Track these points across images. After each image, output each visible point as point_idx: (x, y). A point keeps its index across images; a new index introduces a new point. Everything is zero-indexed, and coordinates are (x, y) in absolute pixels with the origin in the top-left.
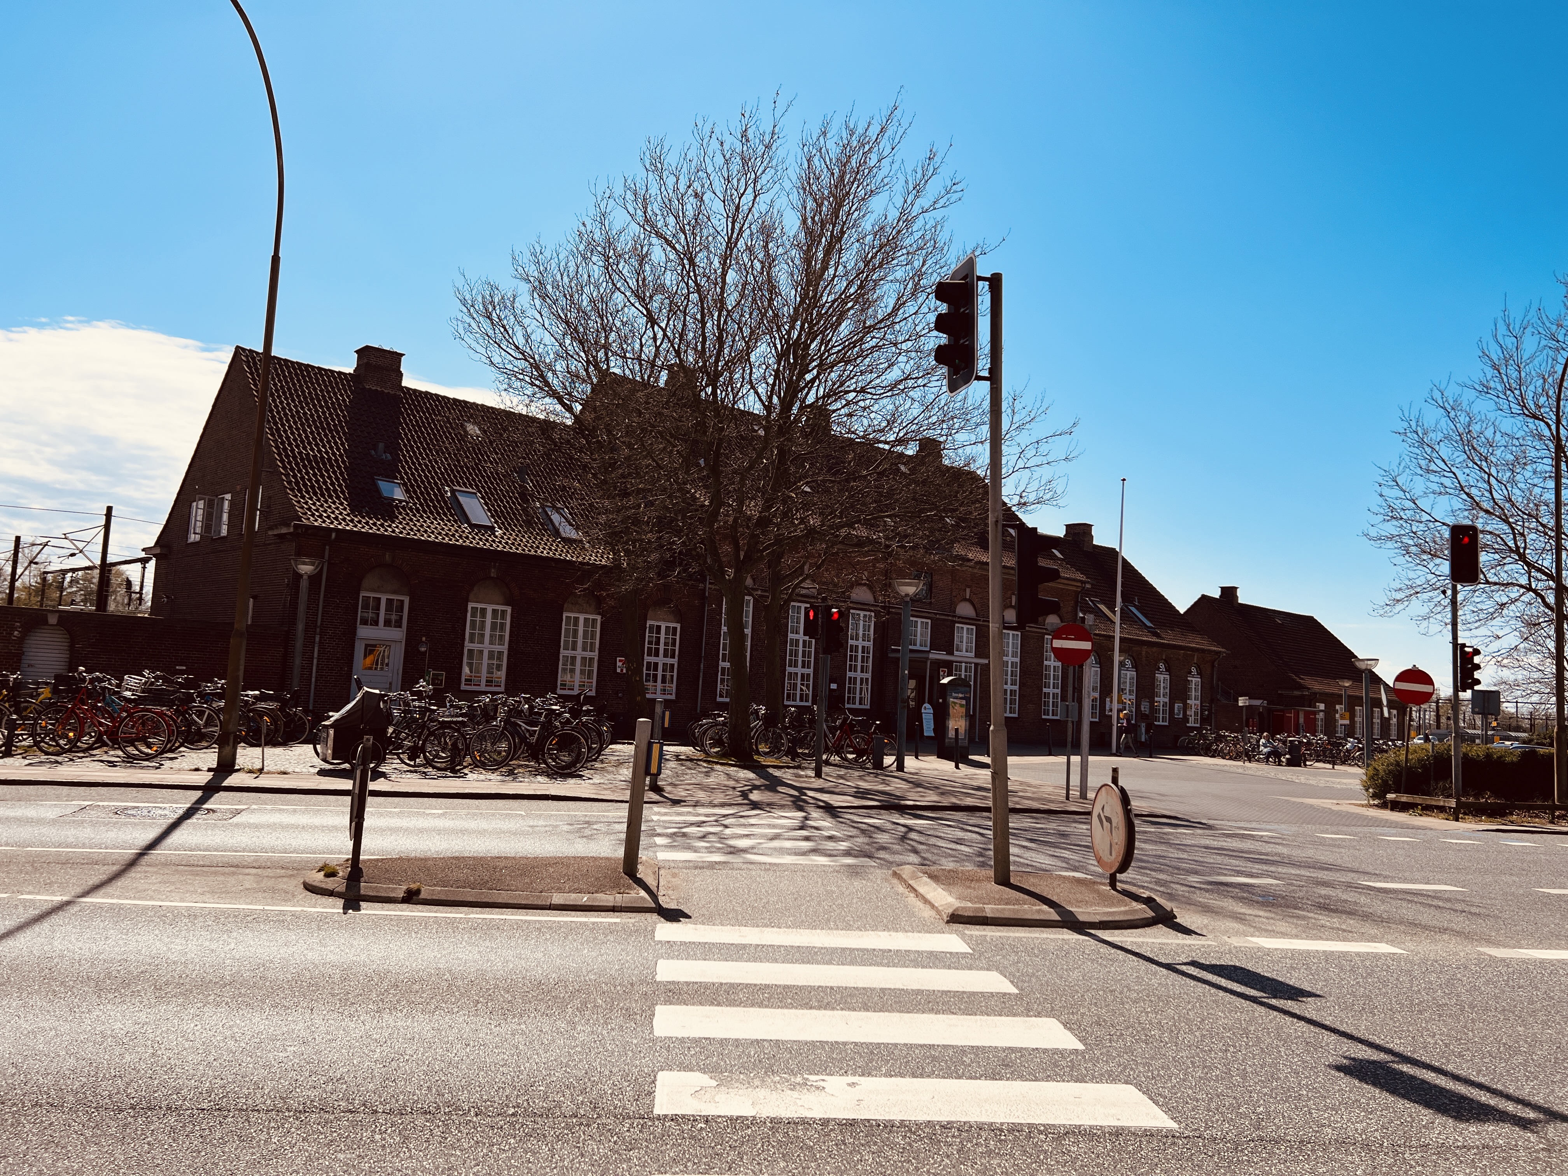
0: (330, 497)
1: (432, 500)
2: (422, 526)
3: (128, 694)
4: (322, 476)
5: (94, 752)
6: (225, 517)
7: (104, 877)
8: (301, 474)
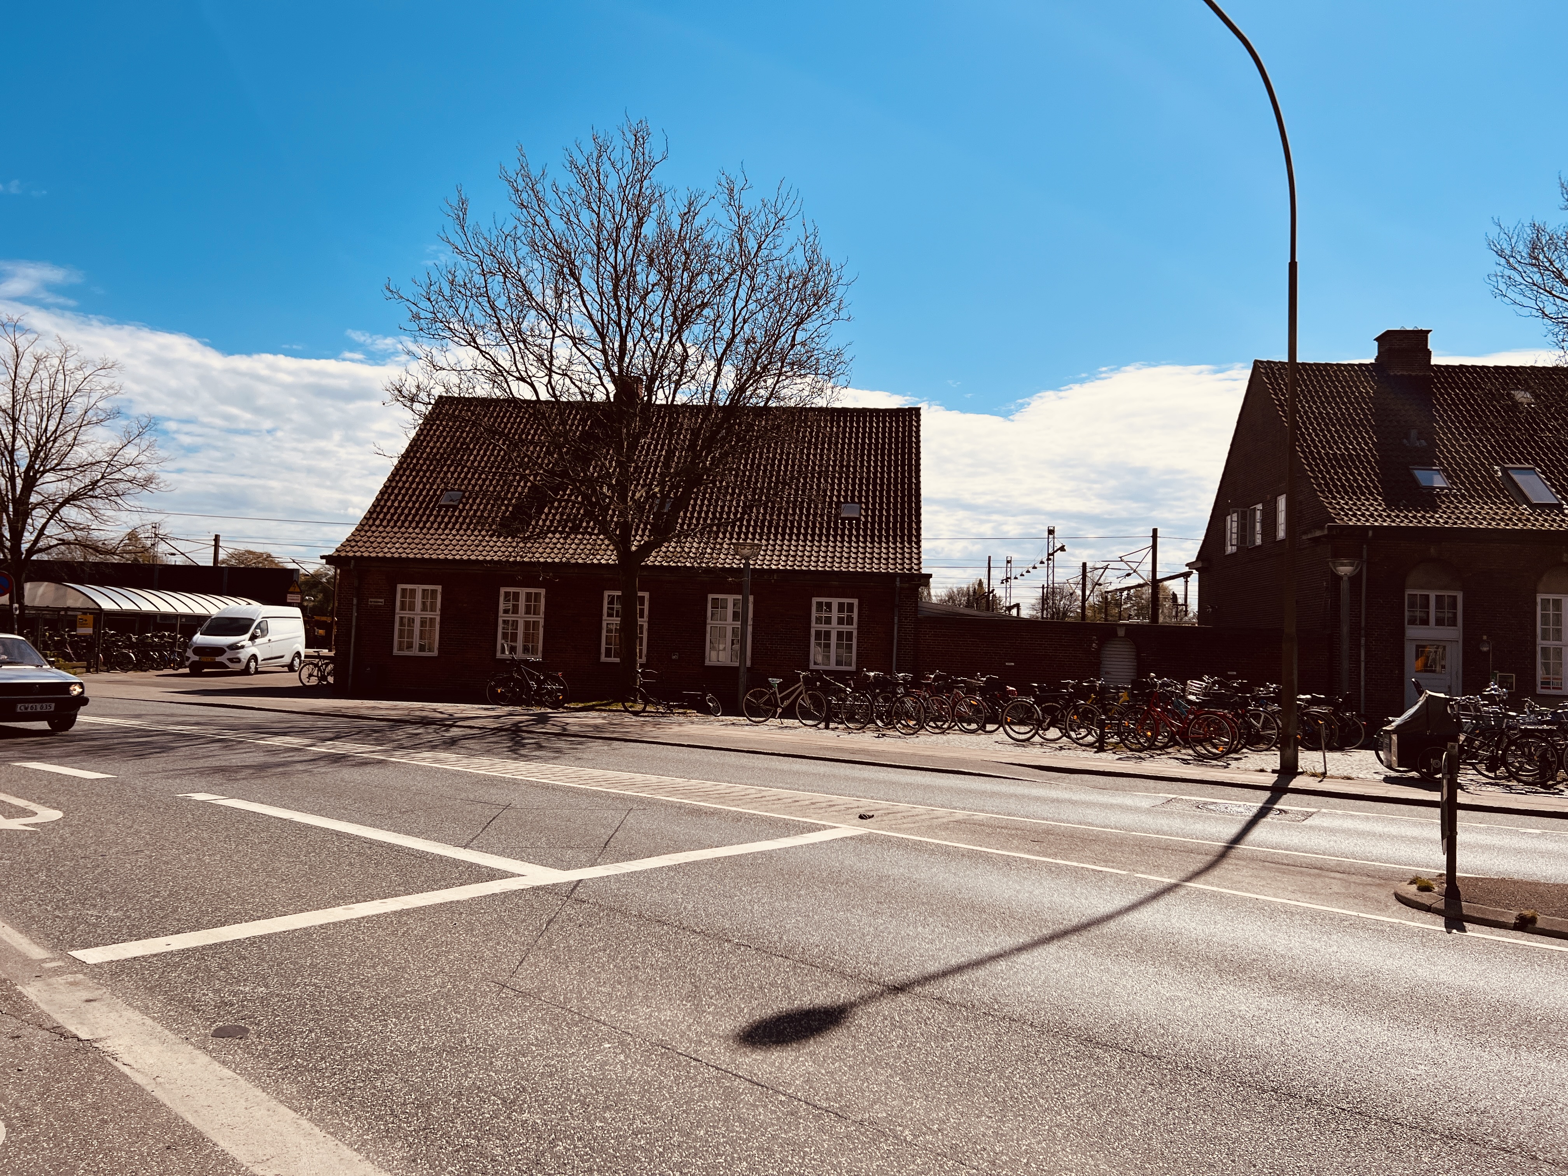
0: (1363, 494)
1: (1479, 483)
2: (1470, 513)
3: (1192, 698)
4: (1352, 474)
5: (1169, 750)
6: (1258, 526)
7: (1201, 865)
8: (1330, 475)
